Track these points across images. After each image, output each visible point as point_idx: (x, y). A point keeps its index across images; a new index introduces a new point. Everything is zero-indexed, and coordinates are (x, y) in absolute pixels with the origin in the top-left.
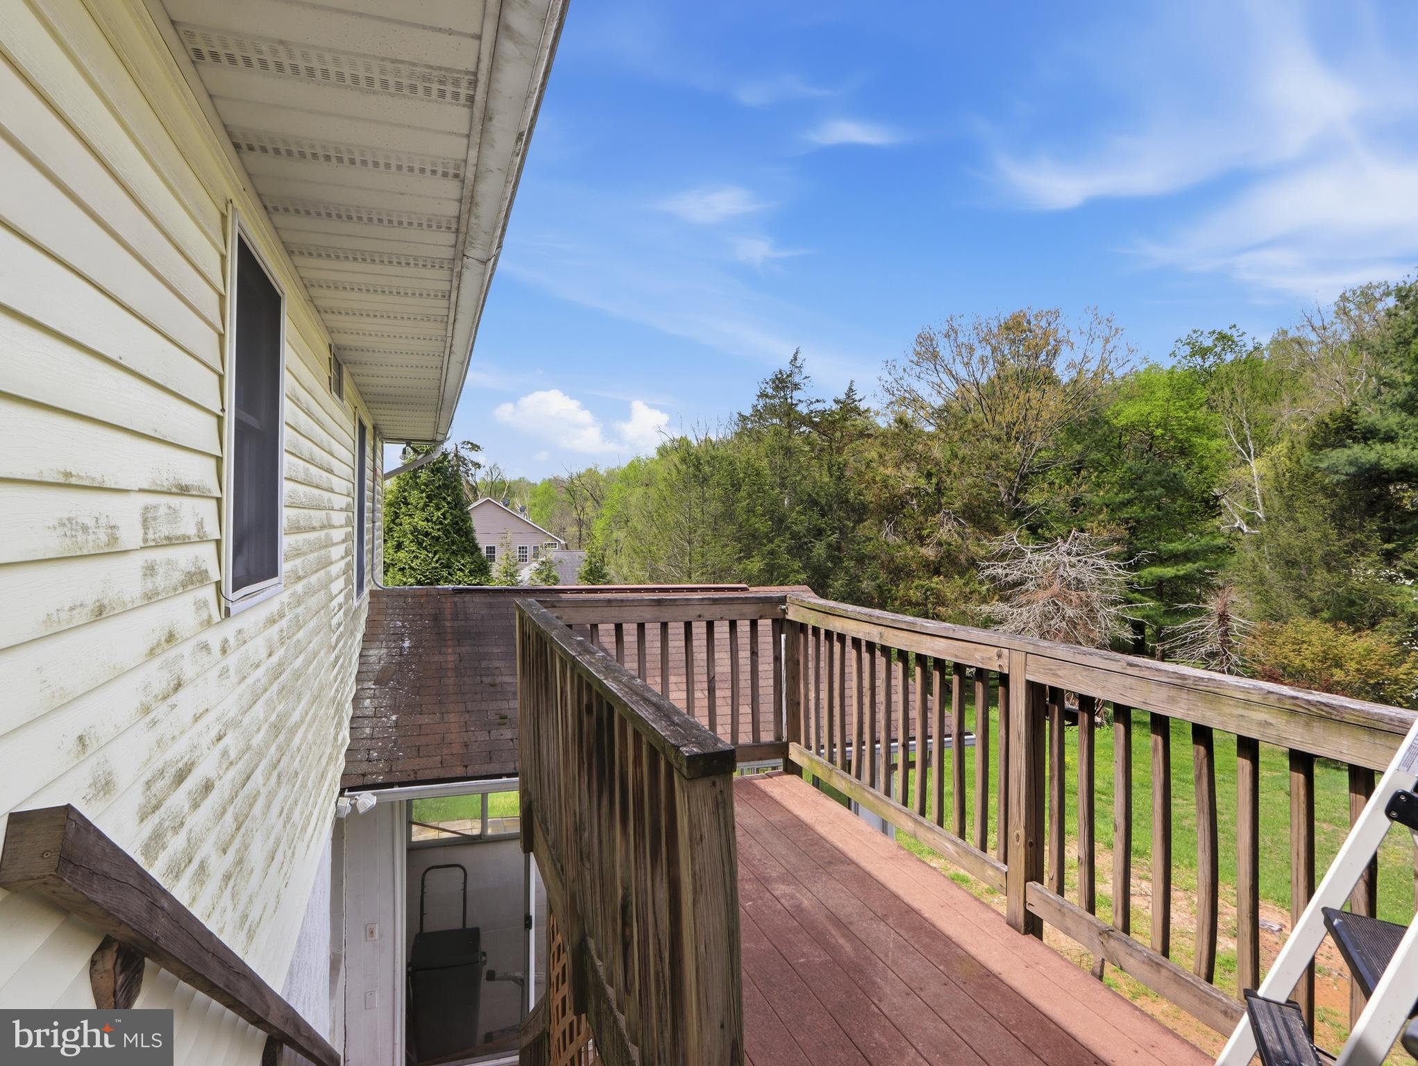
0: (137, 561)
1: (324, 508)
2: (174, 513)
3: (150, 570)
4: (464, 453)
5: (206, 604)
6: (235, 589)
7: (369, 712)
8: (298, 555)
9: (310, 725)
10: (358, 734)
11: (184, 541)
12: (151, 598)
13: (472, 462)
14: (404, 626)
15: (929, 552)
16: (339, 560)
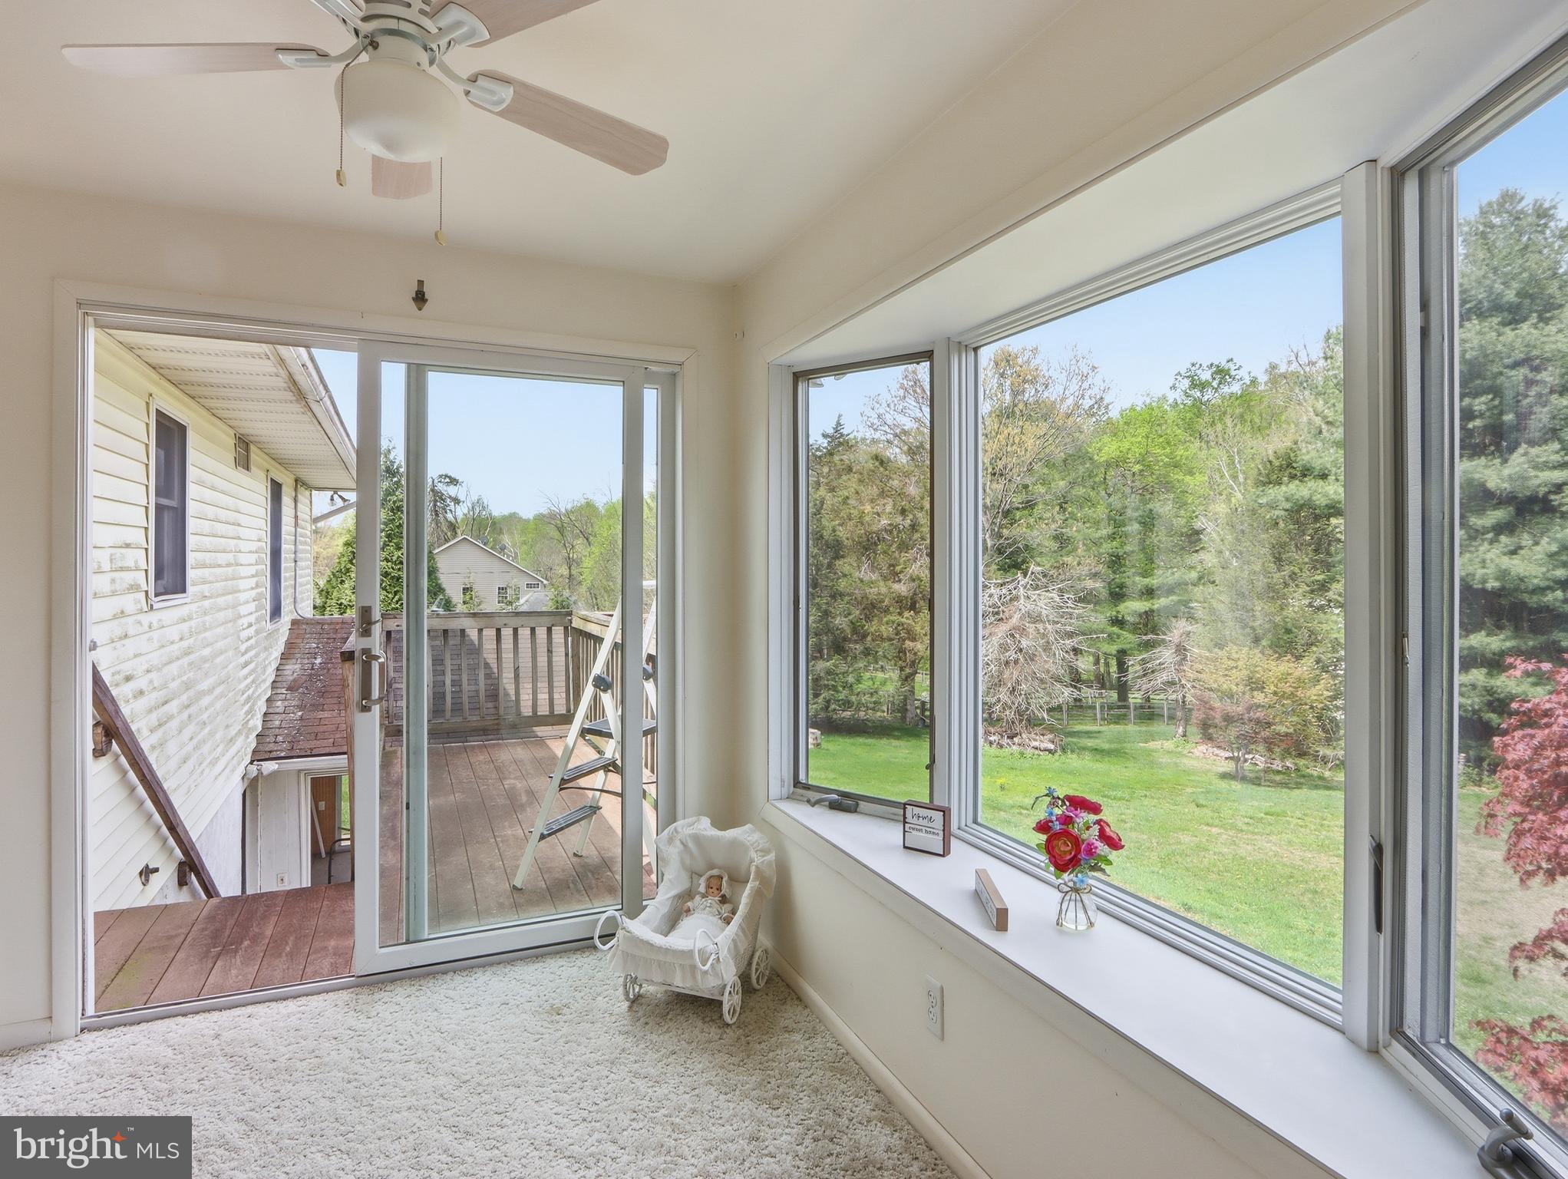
0: (108, 577)
1: (231, 552)
2: (123, 557)
3: (113, 581)
4: (440, 487)
5: (139, 602)
6: (156, 595)
7: (281, 710)
8: (204, 583)
9: (217, 698)
10: (269, 725)
11: (128, 569)
12: (114, 593)
13: (450, 497)
14: (318, 647)
15: (902, 588)
16: (248, 590)
